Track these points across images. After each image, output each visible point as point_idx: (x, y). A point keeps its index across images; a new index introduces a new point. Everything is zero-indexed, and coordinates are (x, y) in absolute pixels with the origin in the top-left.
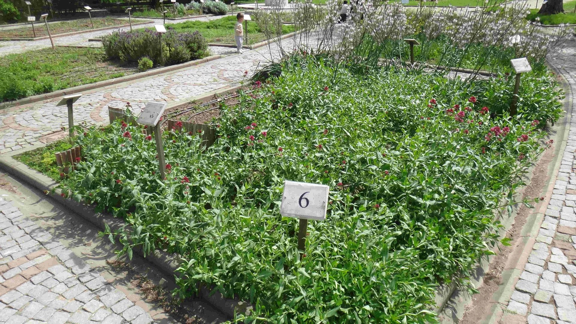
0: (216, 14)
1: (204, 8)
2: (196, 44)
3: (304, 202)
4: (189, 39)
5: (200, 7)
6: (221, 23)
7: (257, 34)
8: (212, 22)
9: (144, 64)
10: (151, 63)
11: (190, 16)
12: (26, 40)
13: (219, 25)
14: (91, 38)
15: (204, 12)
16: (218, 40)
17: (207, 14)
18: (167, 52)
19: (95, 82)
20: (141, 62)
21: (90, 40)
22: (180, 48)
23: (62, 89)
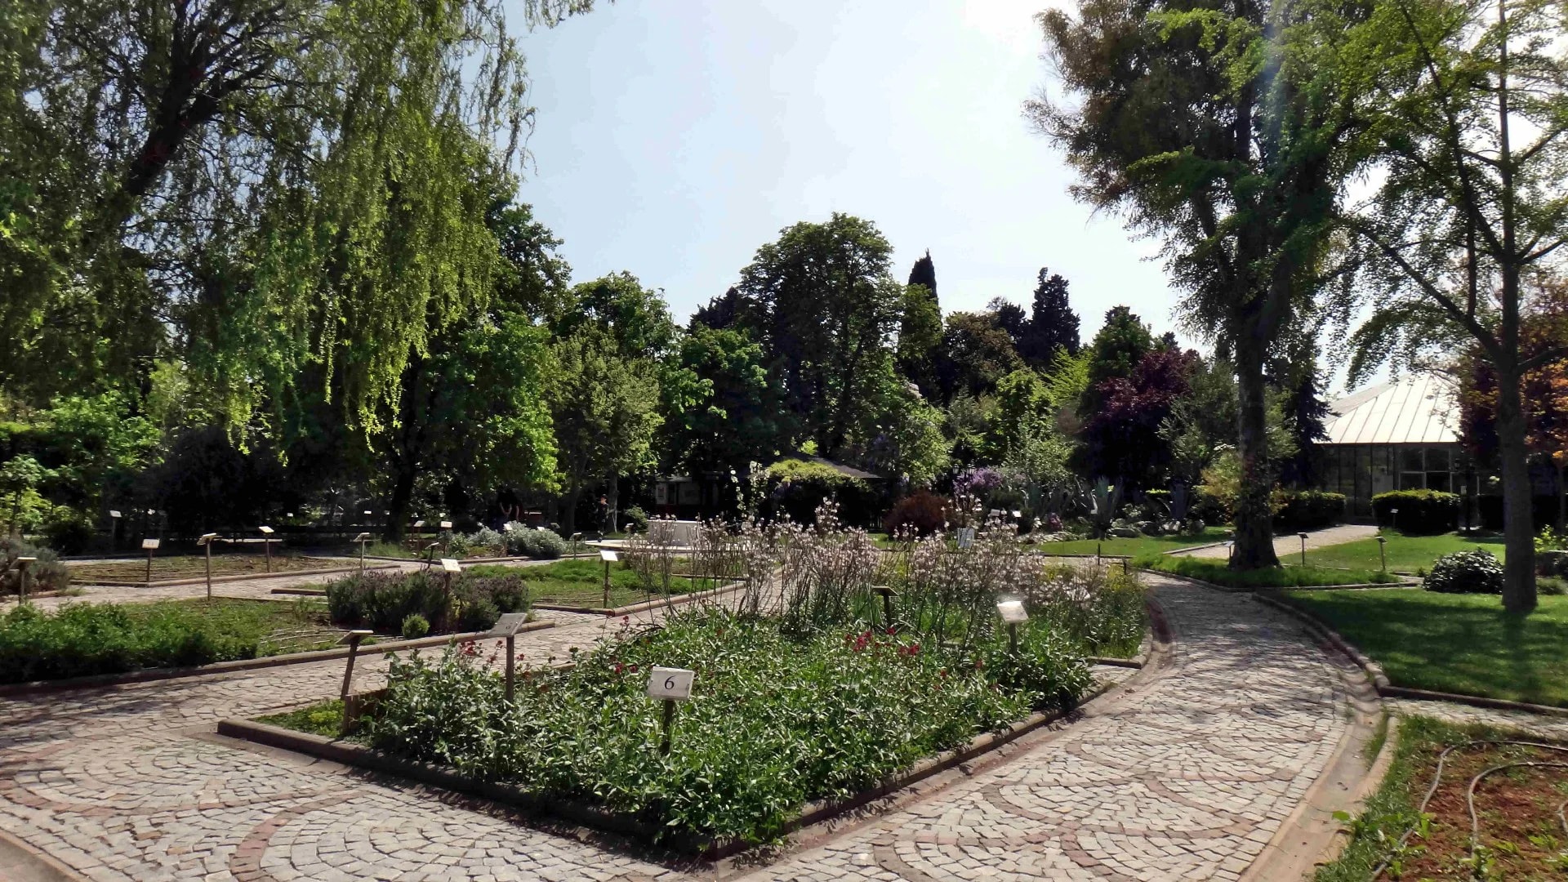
0: (535, 556)
1: (510, 543)
2: (510, 598)
3: (669, 685)
4: (500, 588)
5: (502, 541)
6: (551, 571)
7: (627, 592)
8: (532, 569)
9: (414, 626)
10: (426, 625)
11: (479, 559)
12: (131, 586)
13: (548, 575)
14: (279, 588)
15: (510, 552)
16: (549, 601)
17: (516, 555)
18: (457, 607)
19: (328, 649)
20: (407, 623)
21: (274, 592)
22: (482, 602)
23: (271, 655)
